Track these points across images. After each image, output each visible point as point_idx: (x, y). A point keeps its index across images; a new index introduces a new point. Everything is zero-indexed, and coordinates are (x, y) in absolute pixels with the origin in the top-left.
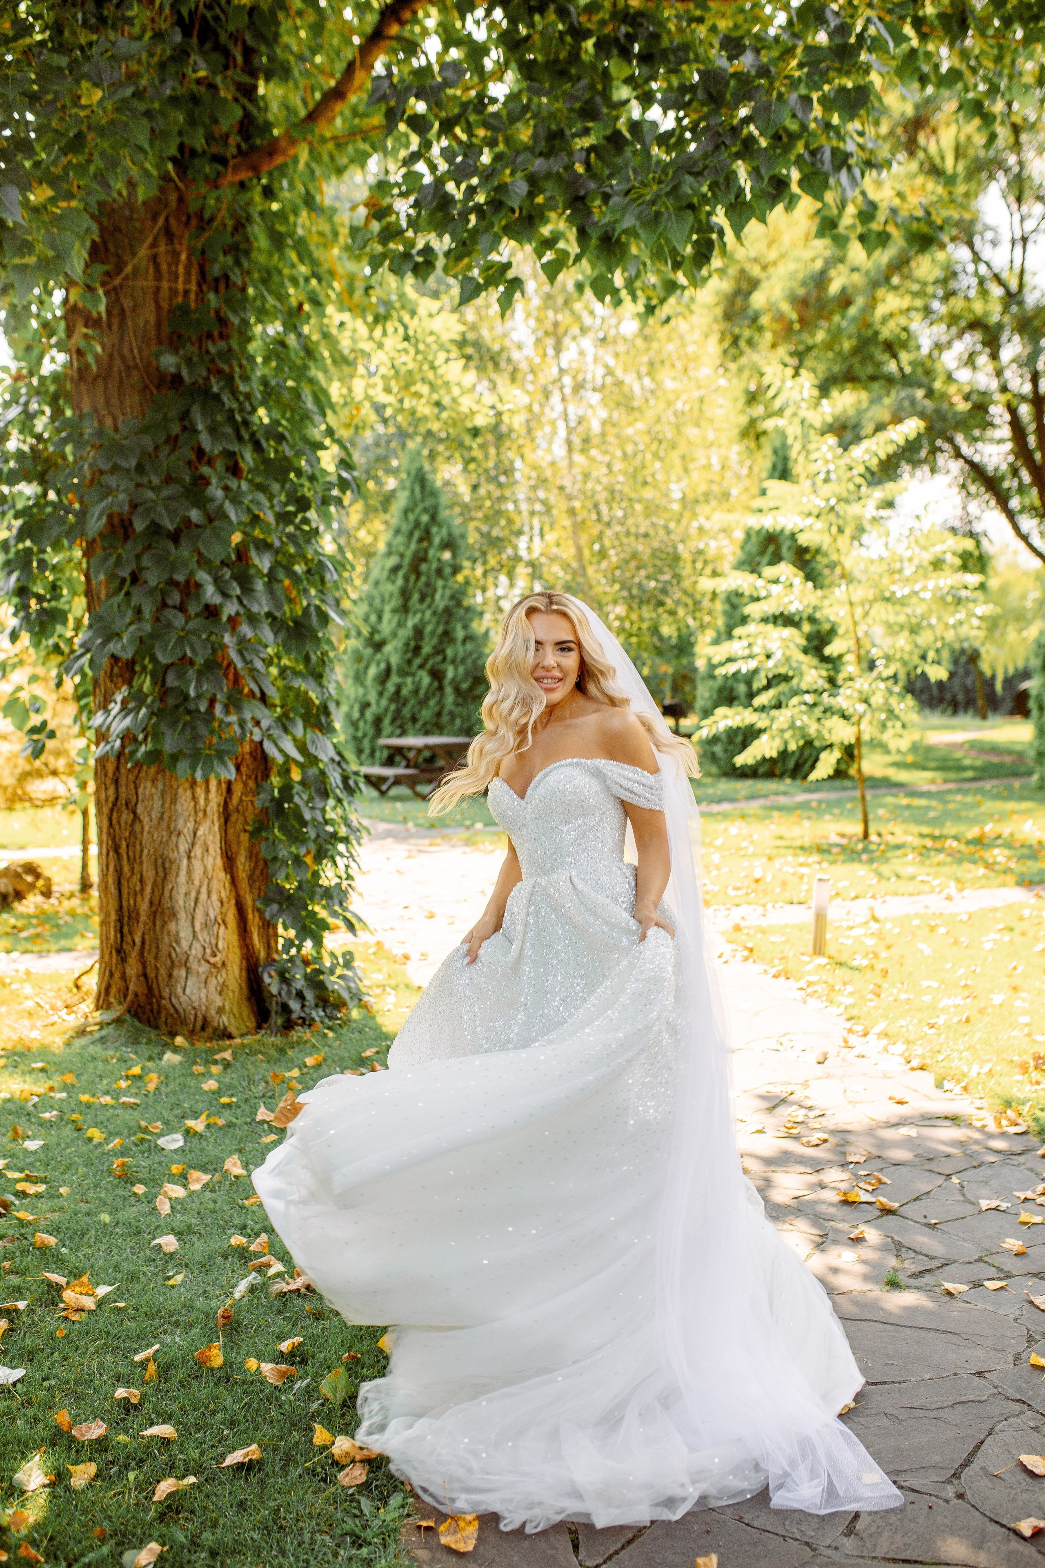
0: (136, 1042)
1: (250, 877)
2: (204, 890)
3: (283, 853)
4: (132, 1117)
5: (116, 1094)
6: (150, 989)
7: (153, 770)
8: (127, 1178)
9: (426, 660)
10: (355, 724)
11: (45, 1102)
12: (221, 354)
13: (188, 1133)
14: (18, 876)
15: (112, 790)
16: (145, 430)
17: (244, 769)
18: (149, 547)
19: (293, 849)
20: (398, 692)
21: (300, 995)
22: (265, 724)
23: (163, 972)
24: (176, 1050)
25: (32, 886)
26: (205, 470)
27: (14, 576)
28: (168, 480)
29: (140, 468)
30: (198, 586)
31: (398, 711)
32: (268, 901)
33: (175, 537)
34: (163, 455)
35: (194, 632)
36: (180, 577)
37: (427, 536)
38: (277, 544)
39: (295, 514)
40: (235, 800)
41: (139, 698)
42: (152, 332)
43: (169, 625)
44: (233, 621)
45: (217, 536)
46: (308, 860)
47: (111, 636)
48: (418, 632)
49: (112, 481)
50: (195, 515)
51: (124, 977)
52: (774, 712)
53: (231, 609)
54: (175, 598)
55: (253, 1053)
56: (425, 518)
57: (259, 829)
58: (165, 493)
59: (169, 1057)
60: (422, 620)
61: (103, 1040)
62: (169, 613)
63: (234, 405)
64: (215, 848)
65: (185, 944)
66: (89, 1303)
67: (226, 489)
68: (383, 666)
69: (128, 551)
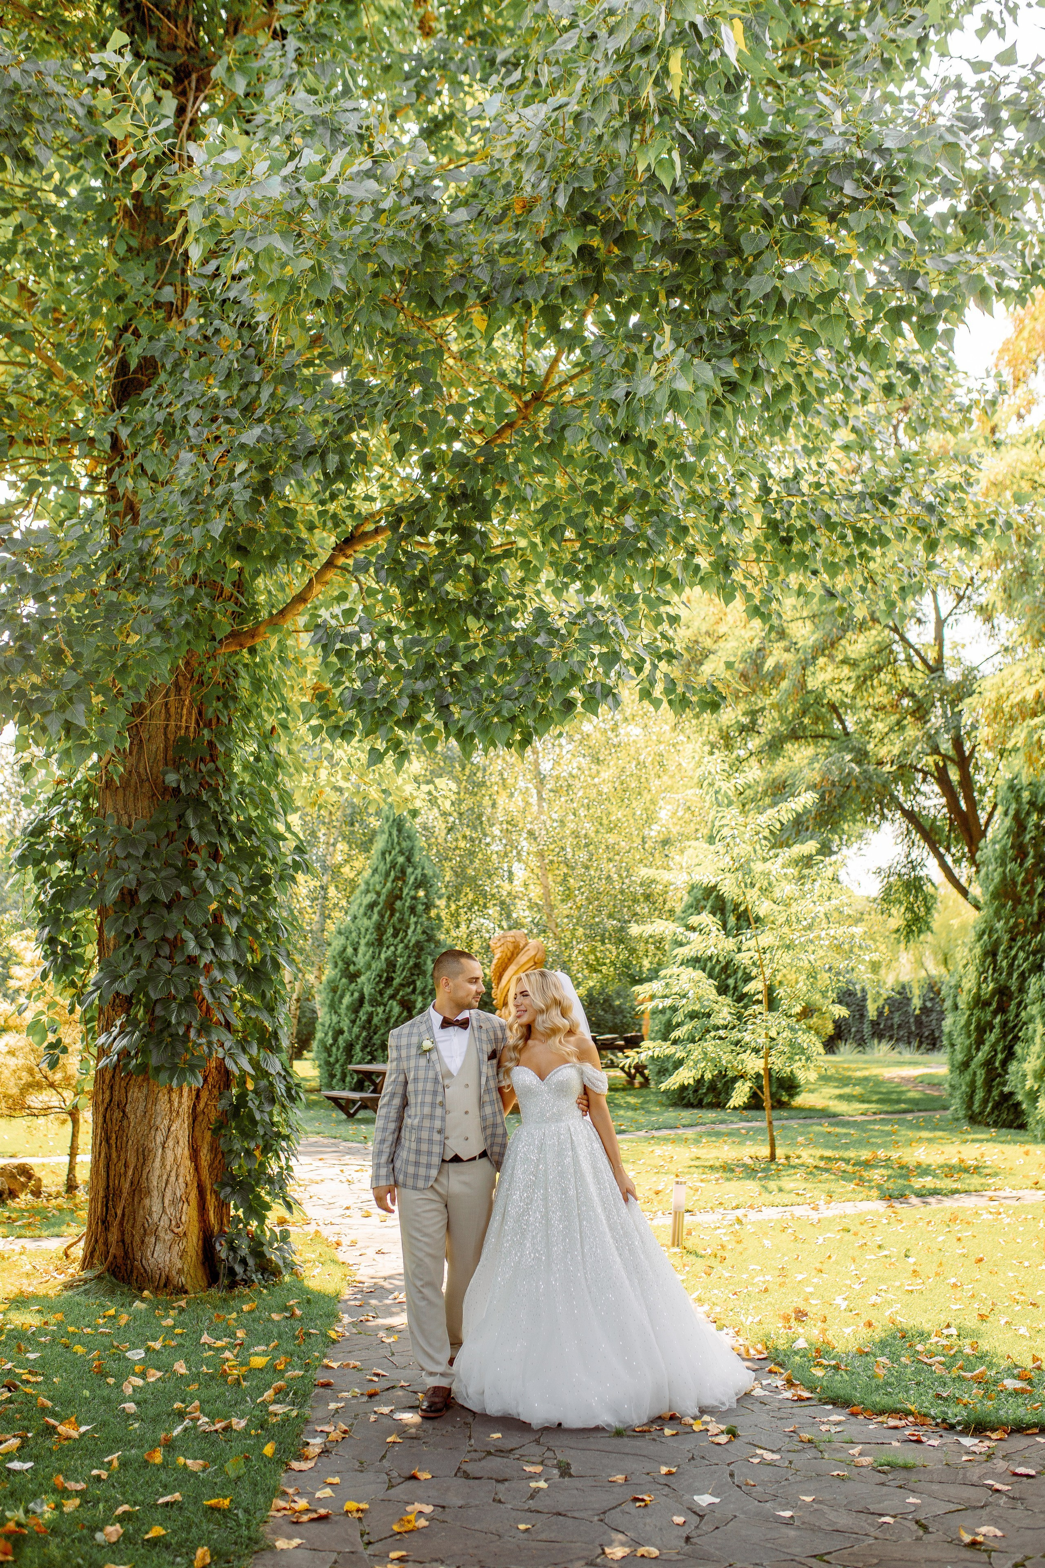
0: (113, 1292)
1: (210, 1166)
2: (173, 1174)
3: (237, 1146)
4: (106, 1341)
5: (96, 1327)
6: (126, 1253)
7: (141, 1078)
8: (103, 1374)
9: (397, 991)
10: (328, 1050)
11: (40, 1331)
12: (210, 773)
13: (148, 1350)
14: (13, 1176)
15: (108, 1093)
16: (151, 827)
17: (210, 1080)
18: (149, 913)
19: (246, 1144)
20: (369, 1020)
21: (244, 1262)
22: (227, 1045)
23: (137, 1238)
24: (143, 1300)
25: (24, 1186)
26: (193, 856)
27: (47, 930)
28: (167, 864)
29: (146, 855)
30: (183, 941)
31: (369, 1038)
32: (223, 1185)
33: (169, 907)
34: (163, 846)
35: (177, 975)
36: (170, 936)
37: (402, 876)
38: (243, 910)
39: (259, 887)
40: (202, 1105)
41: (132, 1022)
42: (161, 756)
43: (160, 970)
44: (208, 967)
45: (200, 906)
46: (257, 1153)
47: (116, 977)
48: (391, 964)
49: (125, 864)
50: (184, 890)
51: (106, 1243)
52: (690, 1046)
53: (206, 958)
54: (166, 950)
55: (202, 1302)
56: (401, 859)
57: (219, 1128)
58: (163, 874)
59: (137, 1304)
60: (394, 953)
61: (86, 1292)
62: (159, 961)
63: (218, 809)
64: (184, 1141)
65: (155, 1217)
66: (75, 1434)
67: (208, 870)
68: (356, 995)
69: (132, 915)
